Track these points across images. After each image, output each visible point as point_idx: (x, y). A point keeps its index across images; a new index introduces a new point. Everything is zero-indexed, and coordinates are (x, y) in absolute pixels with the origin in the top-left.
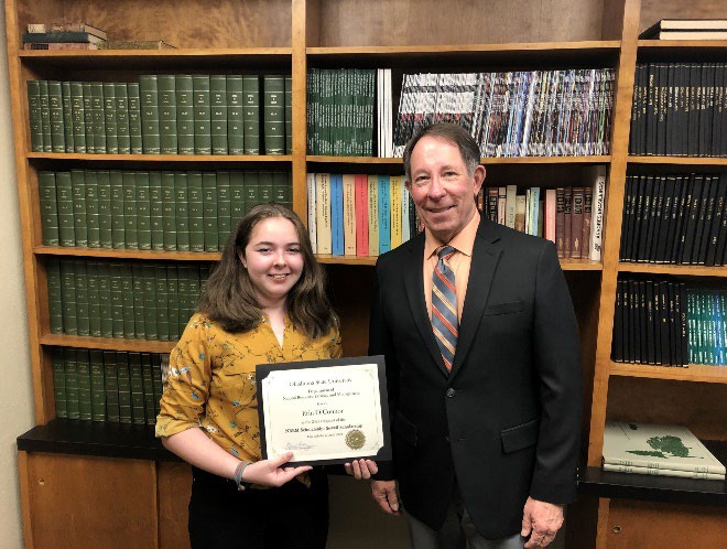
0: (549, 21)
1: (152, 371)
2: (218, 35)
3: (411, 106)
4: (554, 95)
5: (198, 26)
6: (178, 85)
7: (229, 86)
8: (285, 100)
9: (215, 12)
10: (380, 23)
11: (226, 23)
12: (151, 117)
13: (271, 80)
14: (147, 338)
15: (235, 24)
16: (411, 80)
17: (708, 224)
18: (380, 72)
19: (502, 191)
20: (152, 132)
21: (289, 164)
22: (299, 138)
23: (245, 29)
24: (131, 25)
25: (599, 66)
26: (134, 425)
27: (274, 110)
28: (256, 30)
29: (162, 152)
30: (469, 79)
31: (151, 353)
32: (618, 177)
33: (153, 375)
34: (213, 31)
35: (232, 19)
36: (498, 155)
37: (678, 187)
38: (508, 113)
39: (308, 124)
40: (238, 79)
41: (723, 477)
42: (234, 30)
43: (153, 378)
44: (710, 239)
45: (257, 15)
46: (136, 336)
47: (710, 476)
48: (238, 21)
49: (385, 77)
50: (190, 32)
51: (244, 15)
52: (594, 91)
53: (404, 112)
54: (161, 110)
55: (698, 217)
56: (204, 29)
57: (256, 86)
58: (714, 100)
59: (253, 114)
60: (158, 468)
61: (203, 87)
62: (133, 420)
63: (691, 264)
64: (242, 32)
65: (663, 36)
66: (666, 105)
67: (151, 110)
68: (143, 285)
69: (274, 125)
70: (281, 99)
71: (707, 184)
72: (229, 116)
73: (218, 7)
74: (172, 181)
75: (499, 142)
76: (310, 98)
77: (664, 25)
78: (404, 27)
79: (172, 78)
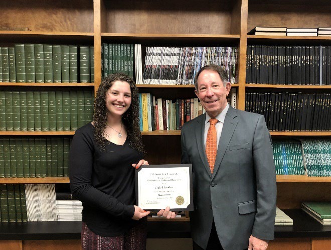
0: (209, 27)
1: (20, 193)
2: (55, 27)
3: (151, 61)
4: (213, 58)
5: (45, 22)
6: (36, 50)
7: (62, 50)
8: (90, 58)
9: (54, 16)
10: (135, 25)
11: (59, 22)
12: (21, 65)
13: (83, 49)
14: (17, 176)
15: (64, 23)
16: (150, 50)
17: (278, 113)
18: (136, 45)
19: (192, 100)
20: (21, 72)
21: (93, 87)
22: (97, 75)
23: (70, 25)
24: (10, 21)
25: (231, 46)
26: (9, 223)
27: (85, 62)
28: (75, 26)
29: (26, 82)
30: (176, 50)
31: (19, 184)
32: (242, 93)
33: (20, 196)
34: (53, 25)
35: (63, 20)
36: (190, 84)
37: (266, 98)
38: (194, 65)
39: (102, 69)
40: (67, 47)
41: (292, 224)
42: (64, 25)
43: (20, 198)
44: (280, 120)
45: (75, 19)
46: (11, 176)
47: (287, 224)
48: (65, 21)
49: (138, 48)
50: (41, 26)
51: (69, 19)
52: (230, 56)
53: (147, 64)
54: (26, 61)
55: (274, 110)
56: (49, 24)
57: (76, 51)
58: (278, 61)
59: (74, 64)
60: (23, 243)
61: (49, 51)
62: (9, 221)
63: (273, 131)
64: (68, 26)
65: (257, 34)
66: (259, 63)
67: (21, 61)
68: (16, 148)
69: (85, 69)
70: (88, 57)
71: (277, 97)
72: (62, 65)
73: (55, 14)
74: (32, 96)
75: (190, 78)
76: (103, 57)
77: (257, 29)
78: (145, 27)
79: (32, 46)
